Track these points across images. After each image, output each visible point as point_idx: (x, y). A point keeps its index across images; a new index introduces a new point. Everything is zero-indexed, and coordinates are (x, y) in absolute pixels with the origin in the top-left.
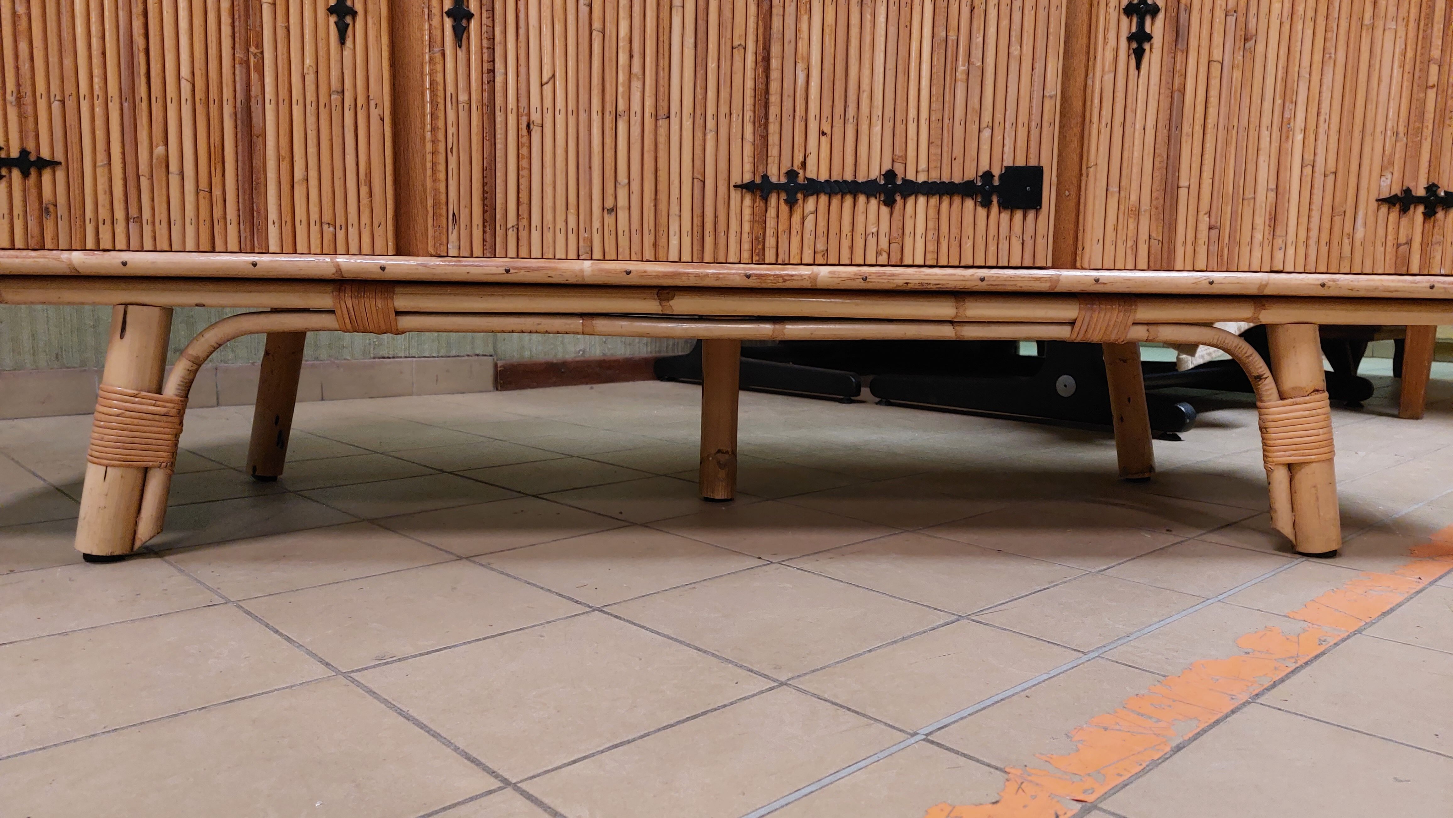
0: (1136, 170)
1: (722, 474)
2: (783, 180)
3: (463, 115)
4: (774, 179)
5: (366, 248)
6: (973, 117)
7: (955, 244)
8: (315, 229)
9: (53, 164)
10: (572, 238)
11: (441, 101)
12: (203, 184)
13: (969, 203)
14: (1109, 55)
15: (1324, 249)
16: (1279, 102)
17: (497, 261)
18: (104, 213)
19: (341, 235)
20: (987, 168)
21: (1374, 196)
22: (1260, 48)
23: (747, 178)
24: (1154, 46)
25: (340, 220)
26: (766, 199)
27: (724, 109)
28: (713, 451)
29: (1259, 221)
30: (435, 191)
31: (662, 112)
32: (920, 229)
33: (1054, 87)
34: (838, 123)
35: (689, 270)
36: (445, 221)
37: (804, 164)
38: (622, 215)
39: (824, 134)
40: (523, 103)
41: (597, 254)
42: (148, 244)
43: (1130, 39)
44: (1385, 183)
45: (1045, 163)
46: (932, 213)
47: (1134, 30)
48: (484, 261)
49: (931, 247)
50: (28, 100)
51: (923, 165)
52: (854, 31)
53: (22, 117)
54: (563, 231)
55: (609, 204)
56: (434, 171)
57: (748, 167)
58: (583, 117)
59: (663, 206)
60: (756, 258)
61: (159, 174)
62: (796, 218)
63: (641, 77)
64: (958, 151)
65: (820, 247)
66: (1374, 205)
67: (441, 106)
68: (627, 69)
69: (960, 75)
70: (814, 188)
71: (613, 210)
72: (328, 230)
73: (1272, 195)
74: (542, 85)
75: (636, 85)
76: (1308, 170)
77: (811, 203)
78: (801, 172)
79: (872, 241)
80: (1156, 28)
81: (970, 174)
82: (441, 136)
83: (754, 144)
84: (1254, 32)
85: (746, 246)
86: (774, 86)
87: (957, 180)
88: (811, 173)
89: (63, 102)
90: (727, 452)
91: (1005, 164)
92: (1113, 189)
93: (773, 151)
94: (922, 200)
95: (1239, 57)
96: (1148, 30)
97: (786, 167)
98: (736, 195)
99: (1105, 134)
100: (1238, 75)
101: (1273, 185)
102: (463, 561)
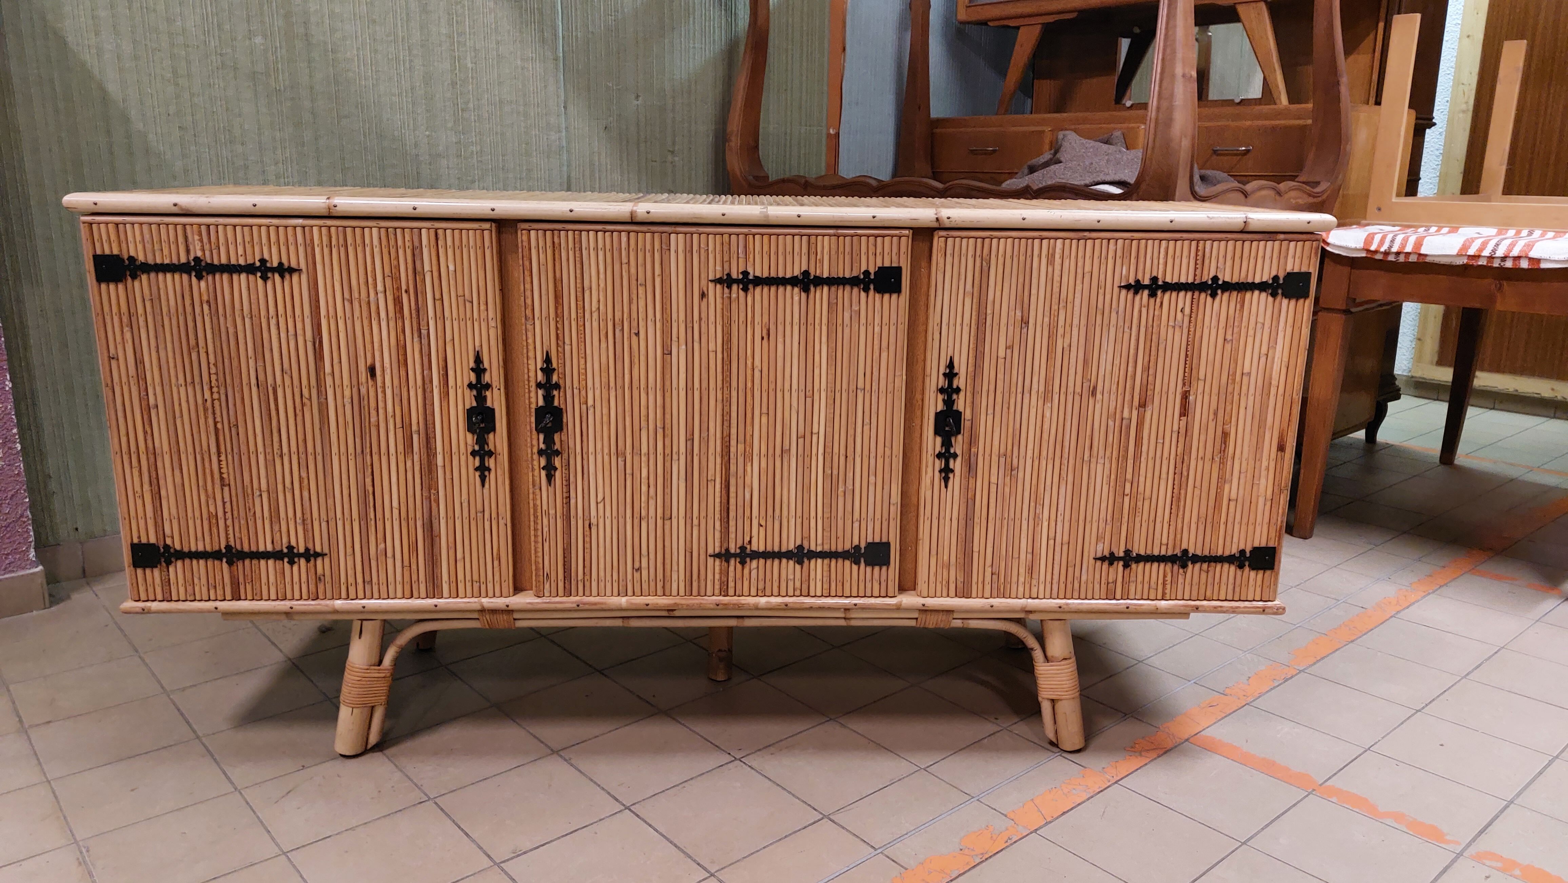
0: (947, 542)
1: (721, 665)
2: (738, 551)
3: (552, 521)
4: (732, 551)
5: (498, 593)
6: (848, 516)
7: (839, 585)
8: (469, 585)
9: (323, 555)
10: (615, 585)
11: (539, 514)
12: (406, 563)
13: (847, 563)
14: (929, 481)
15: (1062, 586)
16: (1032, 504)
17: (572, 599)
18: (351, 580)
19: (483, 587)
20: (857, 543)
21: (1092, 555)
22: (1021, 475)
23: (717, 550)
24: (956, 474)
25: (483, 579)
26: (728, 561)
27: (703, 514)
28: (714, 650)
29: (1022, 571)
30: (536, 563)
31: (667, 516)
32: (819, 576)
33: (896, 498)
34: (770, 520)
35: (683, 602)
36: (542, 577)
37: (750, 542)
38: (645, 573)
39: (761, 526)
41: (630, 592)
42: (376, 595)
43: (941, 471)
44: (1100, 547)
45: (892, 540)
46: (826, 568)
47: (943, 466)
48: (565, 599)
49: (826, 586)
50: (309, 521)
51: (820, 541)
52: (778, 472)
53: (305, 530)
54: (610, 581)
55: (637, 566)
56: (536, 552)
57: (717, 544)
58: (621, 520)
59: (668, 567)
60: (723, 593)
61: (382, 558)
62: (746, 571)
63: (655, 498)
64: (840, 534)
65: (761, 586)
66: (1092, 561)
67: (540, 517)
68: (647, 493)
69: (840, 491)
70: (756, 555)
71: (639, 569)
72: (476, 585)
73: (1029, 556)
74: (597, 503)
75: (652, 502)
76: (1051, 542)
77: (754, 563)
78: (748, 547)
79: (791, 584)
80: (957, 465)
81: (848, 546)
82: (540, 533)
83: (721, 531)
84: (1016, 466)
85: (717, 587)
86: (732, 501)
87: (840, 550)
88: (755, 548)
89: (328, 522)
90: (725, 651)
91: (868, 541)
92: (934, 552)
93: (732, 536)
94: (819, 561)
95: (1008, 479)
96: (951, 466)
97: (739, 544)
98: (710, 560)
99: (928, 523)
100: (1007, 490)
101: (1030, 550)
102: (555, 756)
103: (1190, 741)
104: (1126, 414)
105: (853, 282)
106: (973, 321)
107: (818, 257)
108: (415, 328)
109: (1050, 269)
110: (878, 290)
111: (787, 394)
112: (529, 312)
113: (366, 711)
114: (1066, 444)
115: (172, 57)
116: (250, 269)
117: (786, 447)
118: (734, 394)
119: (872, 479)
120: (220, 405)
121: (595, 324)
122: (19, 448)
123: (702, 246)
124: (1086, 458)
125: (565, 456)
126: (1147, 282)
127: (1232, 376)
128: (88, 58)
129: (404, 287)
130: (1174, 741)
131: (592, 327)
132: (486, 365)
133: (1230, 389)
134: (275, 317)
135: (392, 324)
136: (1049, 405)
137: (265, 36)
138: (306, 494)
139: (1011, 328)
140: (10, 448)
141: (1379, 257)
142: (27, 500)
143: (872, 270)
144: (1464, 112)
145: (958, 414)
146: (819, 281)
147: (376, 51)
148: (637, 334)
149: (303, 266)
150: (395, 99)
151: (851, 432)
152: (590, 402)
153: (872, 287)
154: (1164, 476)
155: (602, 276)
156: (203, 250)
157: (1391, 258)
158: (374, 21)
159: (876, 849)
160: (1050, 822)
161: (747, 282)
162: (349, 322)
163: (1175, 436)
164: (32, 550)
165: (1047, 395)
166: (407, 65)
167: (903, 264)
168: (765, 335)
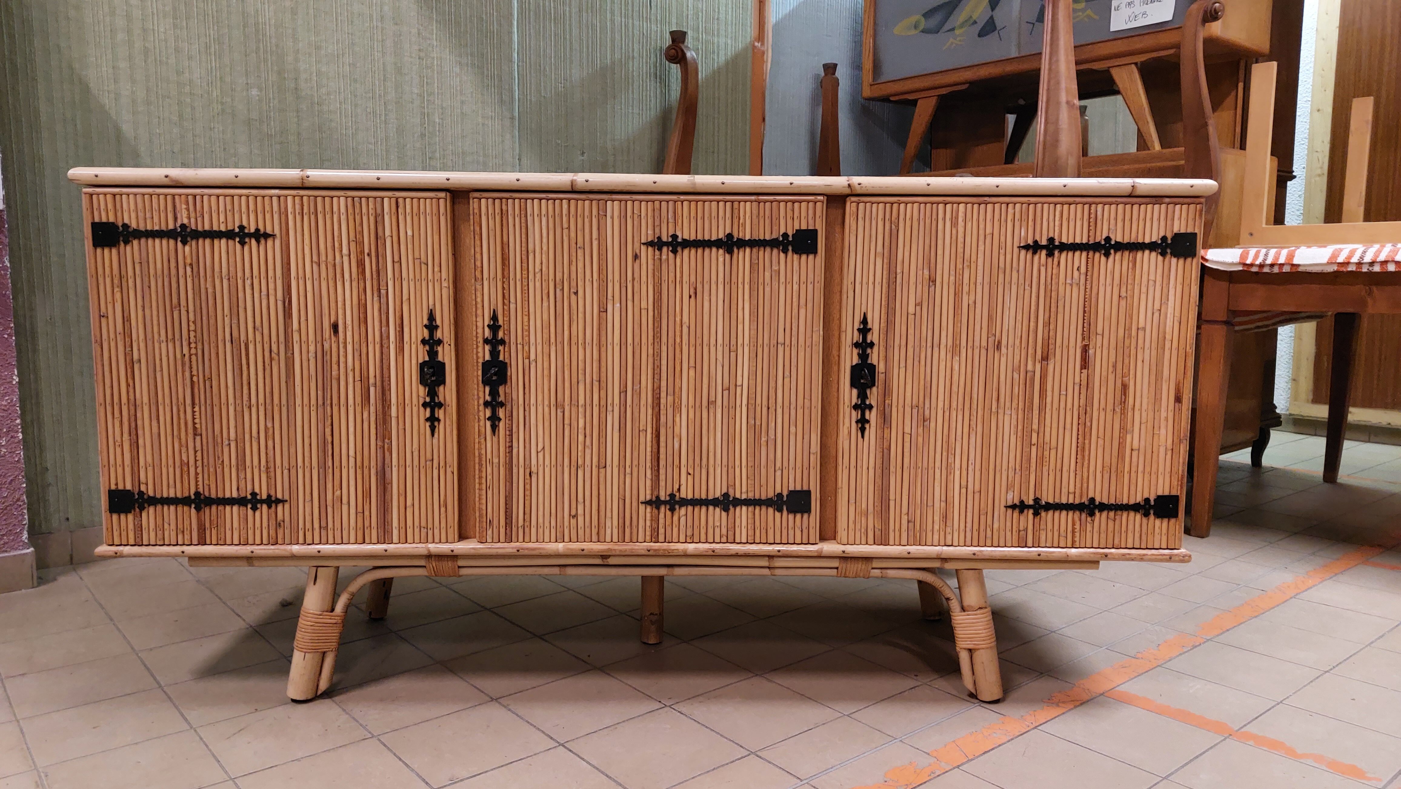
0: (864, 492)
1: (653, 628)
2: (668, 498)
3: (495, 470)
4: (663, 498)
5: (443, 539)
6: (771, 464)
7: (763, 532)
8: (417, 530)
9: (283, 501)
10: (553, 531)
11: (484, 463)
12: (360, 509)
13: (771, 510)
14: (846, 432)
15: (976, 534)
16: (944, 454)
17: (513, 545)
18: (308, 525)
19: (430, 533)
20: (780, 491)
21: (1003, 504)
22: (933, 425)
23: (648, 498)
24: (872, 425)
25: (430, 526)
26: (658, 508)
27: (635, 462)
28: (648, 614)
29: (936, 518)
30: (480, 509)
31: (602, 465)
32: (744, 523)
33: (816, 447)
34: (697, 469)
35: (616, 547)
36: (485, 524)
37: (679, 490)
38: (580, 519)
39: (690, 474)
40: (527, 462)
41: (567, 539)
42: (331, 540)
43: (857, 422)
44: (1009, 497)
45: (813, 488)
46: (750, 515)
47: (859, 417)
48: (506, 545)
49: (751, 533)
50: (272, 469)
51: (744, 489)
52: (705, 422)
53: (268, 477)
54: (548, 528)
55: (573, 513)
56: (480, 499)
57: (648, 492)
58: (559, 468)
59: (602, 513)
60: (653, 540)
61: (337, 505)
62: (676, 518)
63: (590, 447)
64: (764, 482)
65: (689, 533)
66: (1004, 509)
67: (484, 466)
68: (583, 443)
69: (764, 443)
70: (684, 502)
71: (575, 516)
72: (424, 531)
73: (943, 504)
74: (538, 452)
75: (588, 451)
76: (964, 491)
77: (683, 510)
78: (677, 494)
79: (717, 531)
80: (872, 416)
81: (771, 495)
82: (484, 481)
83: (652, 479)
84: (928, 417)
85: (648, 533)
86: (662, 450)
87: (763, 497)
88: (683, 495)
89: (289, 470)
90: (656, 614)
91: (790, 489)
92: (852, 501)
93: (662, 483)
94: (744, 508)
95: (920, 430)
96: (867, 417)
97: (669, 492)
98: (642, 507)
99: (846, 472)
100: (920, 439)
101: (943, 498)
102: (494, 702)
103: (1105, 695)
104: (1030, 367)
105: (772, 244)
106: (884, 281)
107: (741, 221)
108: (375, 289)
109: (954, 232)
110: (795, 251)
111: (713, 349)
112: (478, 274)
113: (318, 657)
114: (975, 396)
115: (180, 103)
116: (229, 235)
117: (712, 399)
118: (664, 348)
119: (793, 429)
120: (197, 359)
121: (538, 284)
122: (21, 438)
123: (635, 212)
124: (994, 409)
125: (509, 407)
126: (1044, 242)
127: (1128, 331)
128: (107, 101)
129: (366, 251)
130: (1089, 694)
131: (535, 286)
132: (438, 322)
133: (1127, 343)
134: (249, 277)
135: (355, 284)
136: (958, 358)
137: (260, 89)
138: (270, 444)
139: (919, 287)
140: (12, 437)
141: (1254, 269)
142: (24, 485)
143: (790, 233)
144: (1319, 175)
145: (872, 368)
146: (742, 244)
147: (356, 106)
148: (576, 293)
149: (277, 232)
150: (372, 147)
151: (772, 384)
152: (533, 357)
153: (790, 248)
154: (1068, 426)
155: (545, 240)
156: (189, 218)
157: (1266, 270)
158: (355, 81)
159: (801, 780)
160: (972, 760)
161: (676, 245)
162: (315, 283)
163: (1077, 387)
164: (25, 532)
165: (955, 349)
166: (383, 118)
167: (818, 227)
168: (692, 294)
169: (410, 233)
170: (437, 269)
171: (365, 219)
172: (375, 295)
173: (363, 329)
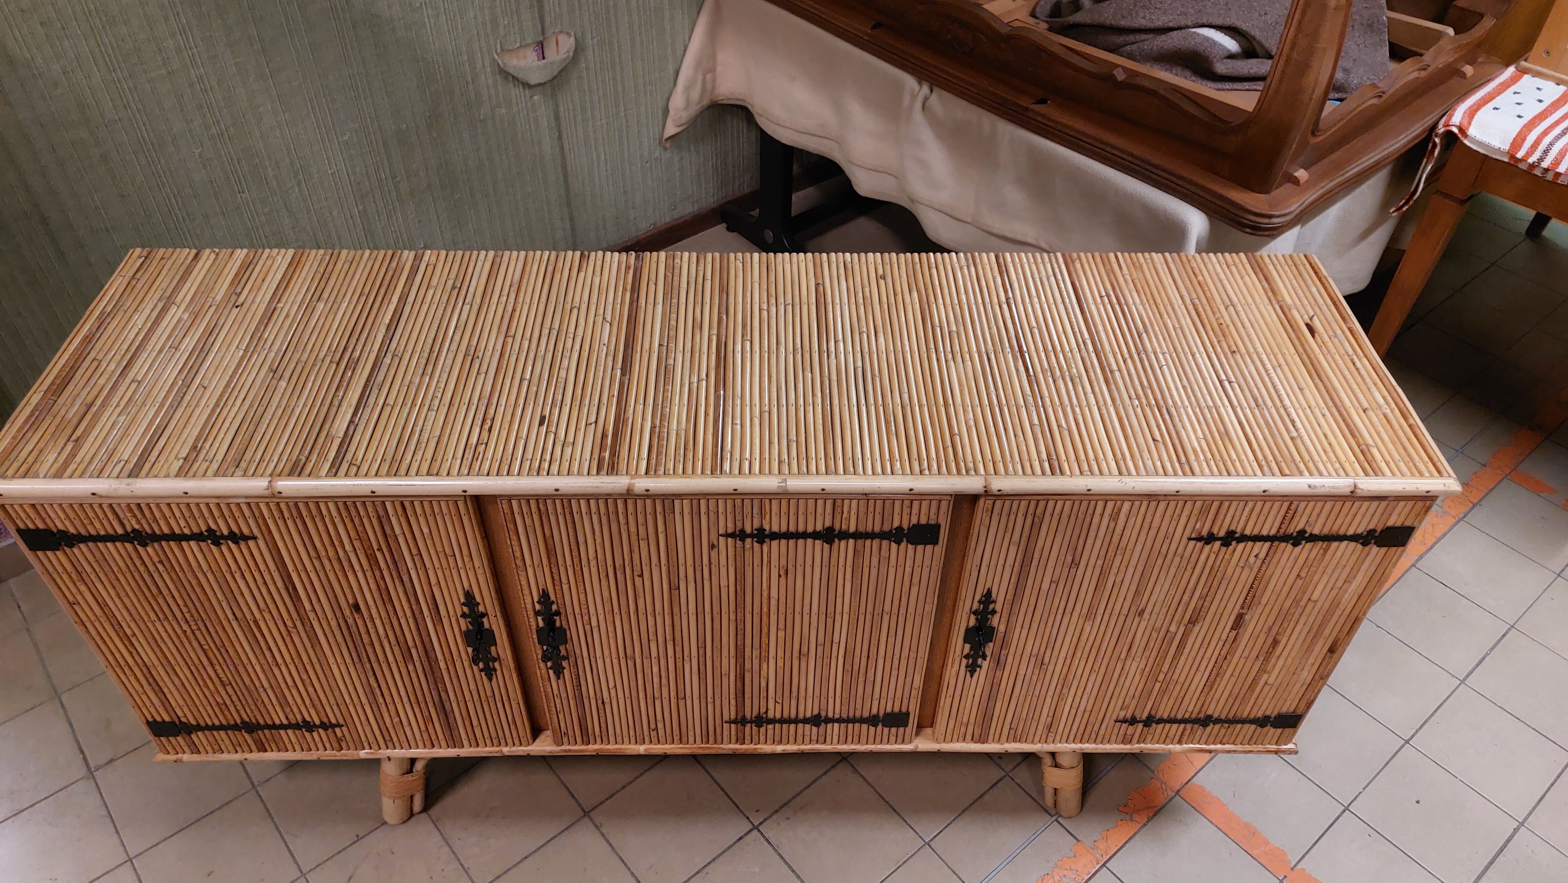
0: (967, 711)
2: (754, 719)
3: (564, 700)
4: (748, 719)
5: (518, 744)
6: (868, 697)
7: (856, 738)
8: (487, 740)
9: (339, 725)
10: (633, 739)
11: (551, 697)
13: (865, 726)
14: (954, 673)
15: (1079, 737)
16: (1059, 687)
17: (591, 747)
18: (371, 737)
19: (502, 741)
20: (876, 713)
21: (1114, 717)
22: (1051, 668)
23: (733, 718)
24: (983, 669)
25: (501, 737)
26: (744, 725)
27: (718, 696)
29: (1040, 727)
32: (836, 733)
33: (918, 685)
34: (786, 699)
36: (559, 735)
37: (766, 712)
38: (661, 732)
39: (778, 703)
40: (599, 695)
41: (648, 743)
43: (967, 667)
44: (1122, 714)
45: (911, 709)
46: (843, 728)
47: (970, 663)
48: (584, 747)
49: (842, 738)
51: (837, 712)
52: (796, 669)
53: (316, 710)
54: (627, 738)
55: (653, 726)
57: (733, 715)
58: (634, 700)
59: (684, 727)
60: (739, 744)
61: (398, 728)
62: (763, 731)
63: (667, 686)
64: (858, 708)
65: (777, 740)
66: (1112, 723)
67: (551, 699)
70: (772, 721)
71: (655, 729)
72: (495, 740)
73: (1050, 720)
74: (609, 689)
75: (665, 689)
76: (1074, 711)
77: (771, 726)
78: (765, 715)
79: (807, 738)
80: (985, 662)
81: (866, 715)
82: (553, 708)
83: (737, 706)
84: (1047, 662)
85: (734, 739)
86: (748, 688)
87: (858, 717)
88: (771, 716)
89: (338, 705)
91: (887, 712)
92: (953, 716)
93: (748, 709)
94: (836, 724)
95: (1037, 671)
96: (979, 663)
97: (755, 714)
98: (726, 724)
99: (949, 700)
100: (1035, 677)
101: (1051, 714)
102: (587, 819)
104: (1173, 629)
105: (883, 535)
106: (1017, 564)
107: (845, 516)
108: (395, 576)
109: (1112, 524)
110: (911, 542)
111: (806, 616)
112: (519, 563)
113: (407, 798)
114: (1103, 648)
116: (198, 537)
117: (805, 649)
118: (748, 616)
119: (894, 672)
120: (202, 633)
121: (594, 570)
123: (711, 508)
124: (1123, 656)
125: (572, 660)
126: (1222, 534)
127: (1296, 602)
129: (375, 547)
131: (591, 573)
132: (478, 599)
133: (1292, 611)
134: (238, 571)
135: (369, 574)
136: (1091, 623)
138: (310, 689)
139: (1058, 569)
143: (906, 527)
145: (992, 628)
146: (844, 535)
148: (641, 575)
149: (256, 532)
151: (873, 647)
152: (594, 623)
153: (905, 539)
154: (1202, 668)
155: (598, 533)
156: (139, 522)
161: (763, 536)
162: (321, 574)
163: (1221, 643)
165: (1090, 615)
167: (942, 522)
168: (782, 573)
169: (426, 530)
170: (466, 559)
171: (365, 521)
172: (397, 581)
173: (390, 608)
